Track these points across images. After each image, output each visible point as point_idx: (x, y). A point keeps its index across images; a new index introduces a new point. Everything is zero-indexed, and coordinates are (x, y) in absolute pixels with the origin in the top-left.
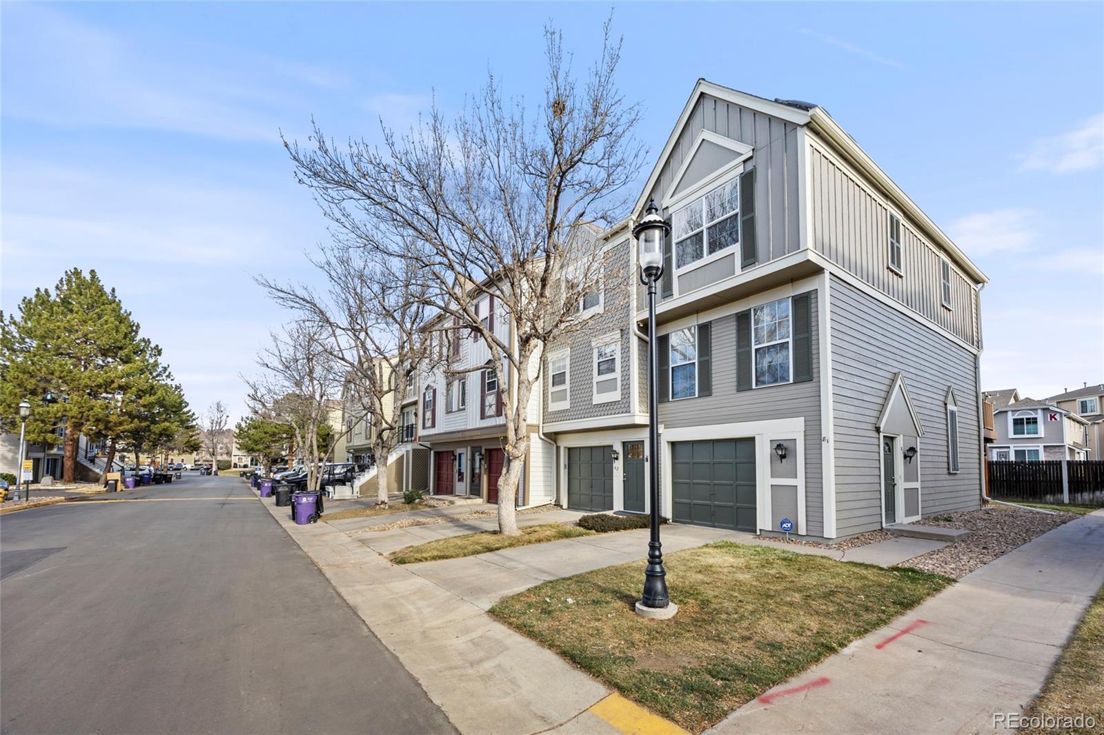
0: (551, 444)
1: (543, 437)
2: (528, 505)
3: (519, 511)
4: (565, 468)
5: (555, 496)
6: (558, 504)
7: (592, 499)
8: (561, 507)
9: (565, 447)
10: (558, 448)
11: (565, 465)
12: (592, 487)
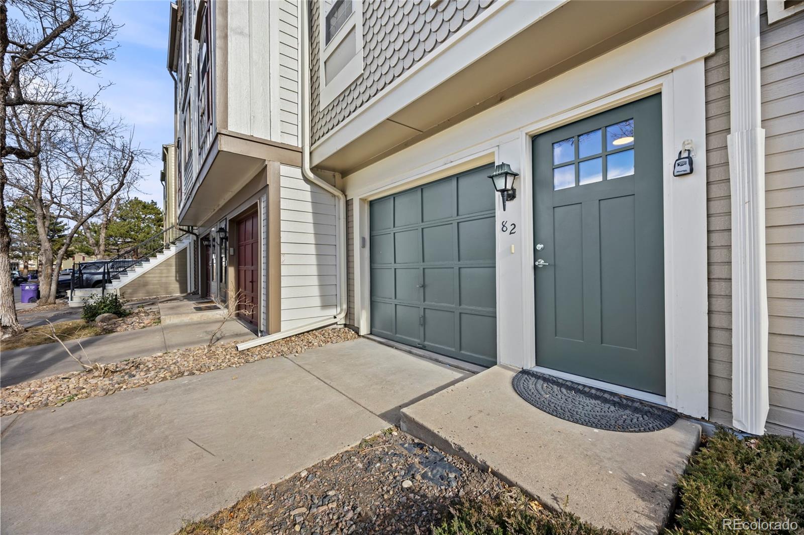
0: (334, 196)
1: (311, 175)
2: (279, 330)
3: (242, 352)
4: (363, 246)
5: (345, 306)
6: (351, 325)
7: (424, 317)
8: (357, 331)
9: (363, 200)
10: (348, 204)
11: (363, 239)
12: (424, 286)
